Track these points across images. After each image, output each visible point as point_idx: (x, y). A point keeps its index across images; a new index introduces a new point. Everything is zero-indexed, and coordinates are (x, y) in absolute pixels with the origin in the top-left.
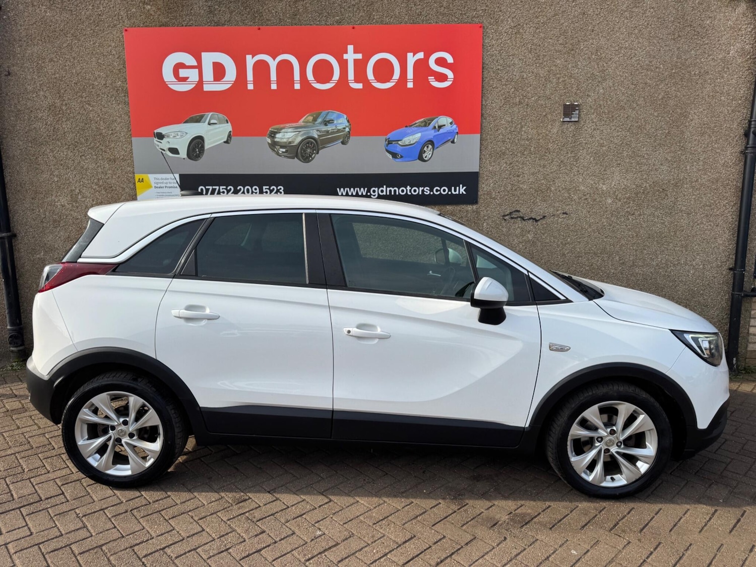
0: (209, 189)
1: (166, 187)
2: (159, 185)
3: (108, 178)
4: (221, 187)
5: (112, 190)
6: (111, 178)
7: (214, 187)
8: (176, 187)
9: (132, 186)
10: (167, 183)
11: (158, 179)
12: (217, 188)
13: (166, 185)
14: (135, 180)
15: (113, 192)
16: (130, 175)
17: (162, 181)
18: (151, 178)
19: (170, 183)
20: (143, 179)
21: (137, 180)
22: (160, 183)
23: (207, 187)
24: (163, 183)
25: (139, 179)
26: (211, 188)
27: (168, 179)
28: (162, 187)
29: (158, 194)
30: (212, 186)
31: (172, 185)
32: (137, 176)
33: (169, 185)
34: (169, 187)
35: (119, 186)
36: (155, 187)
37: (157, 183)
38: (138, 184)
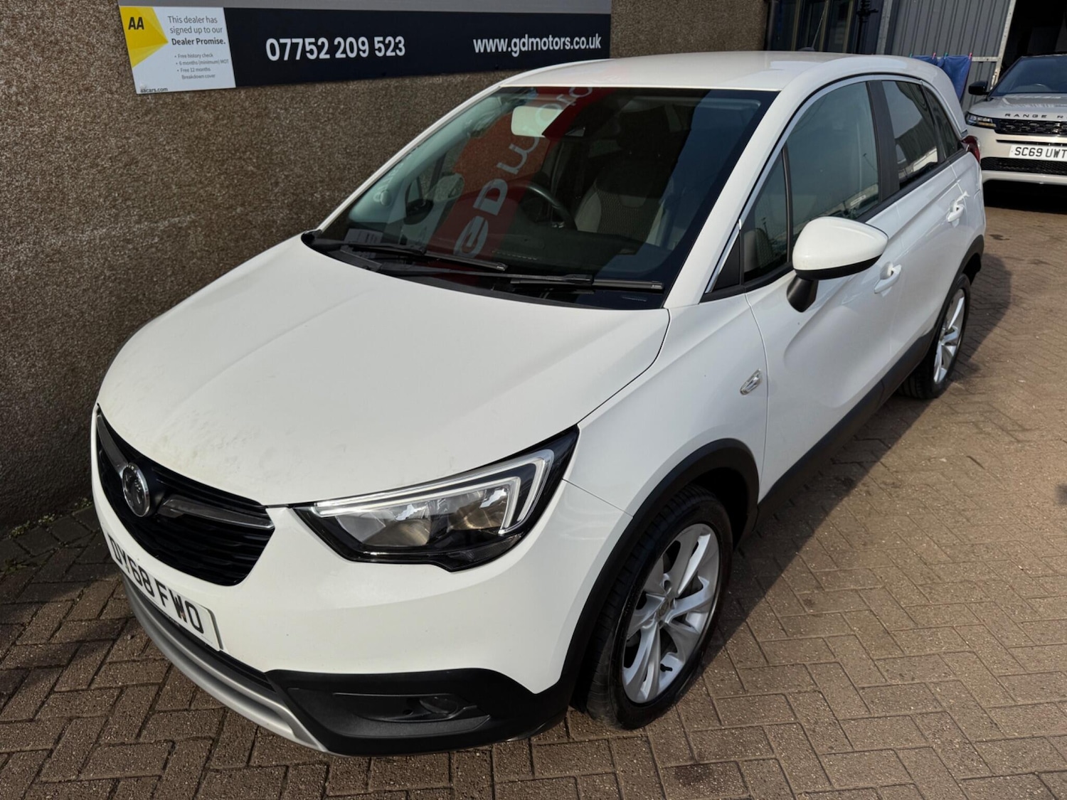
0: (285, 44)
1: (198, 41)
2: (181, 37)
3: (43, 13)
4: (308, 40)
5: (61, 52)
6: (48, 14)
7: (295, 40)
8: (221, 41)
9: (112, 40)
10: (199, 31)
11: (178, 20)
12: (300, 41)
13: (197, 36)
14: (120, 21)
15: (63, 57)
16: (101, 8)
17: (187, 26)
18: (162, 15)
19: (207, 31)
20: (140, 19)
21: (126, 23)
22: (185, 30)
23: (282, 41)
24: (189, 30)
25: (132, 19)
26: (288, 41)
27: (200, 20)
28: (189, 42)
29: (183, 60)
30: (291, 38)
31: (211, 36)
32: (127, 12)
33: (203, 36)
34: (207, 42)
35: (79, 41)
36: (176, 42)
37: (177, 31)
38: (130, 34)
